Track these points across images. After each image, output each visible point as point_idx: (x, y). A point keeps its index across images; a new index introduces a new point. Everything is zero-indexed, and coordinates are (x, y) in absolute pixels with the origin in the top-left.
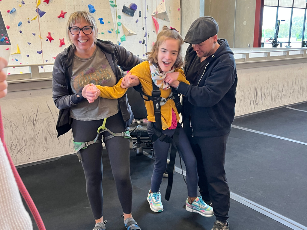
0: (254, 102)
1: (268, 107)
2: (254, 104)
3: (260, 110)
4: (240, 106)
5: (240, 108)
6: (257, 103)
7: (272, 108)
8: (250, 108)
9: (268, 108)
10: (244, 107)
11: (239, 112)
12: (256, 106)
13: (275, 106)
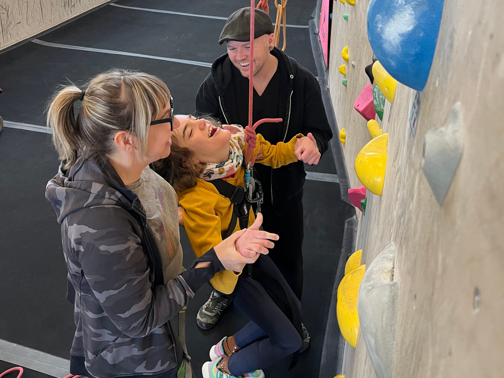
0: (70, 4)
1: (88, 8)
2: (70, 6)
3: (79, 14)
4: (52, 13)
5: (52, 15)
6: (73, 4)
7: (93, 8)
8: (65, 13)
9: (89, 10)
10: (58, 14)
11: (53, 21)
12: (73, 8)
13: (96, 4)
